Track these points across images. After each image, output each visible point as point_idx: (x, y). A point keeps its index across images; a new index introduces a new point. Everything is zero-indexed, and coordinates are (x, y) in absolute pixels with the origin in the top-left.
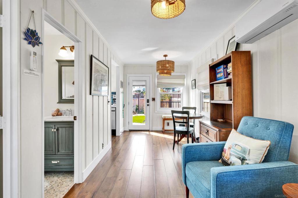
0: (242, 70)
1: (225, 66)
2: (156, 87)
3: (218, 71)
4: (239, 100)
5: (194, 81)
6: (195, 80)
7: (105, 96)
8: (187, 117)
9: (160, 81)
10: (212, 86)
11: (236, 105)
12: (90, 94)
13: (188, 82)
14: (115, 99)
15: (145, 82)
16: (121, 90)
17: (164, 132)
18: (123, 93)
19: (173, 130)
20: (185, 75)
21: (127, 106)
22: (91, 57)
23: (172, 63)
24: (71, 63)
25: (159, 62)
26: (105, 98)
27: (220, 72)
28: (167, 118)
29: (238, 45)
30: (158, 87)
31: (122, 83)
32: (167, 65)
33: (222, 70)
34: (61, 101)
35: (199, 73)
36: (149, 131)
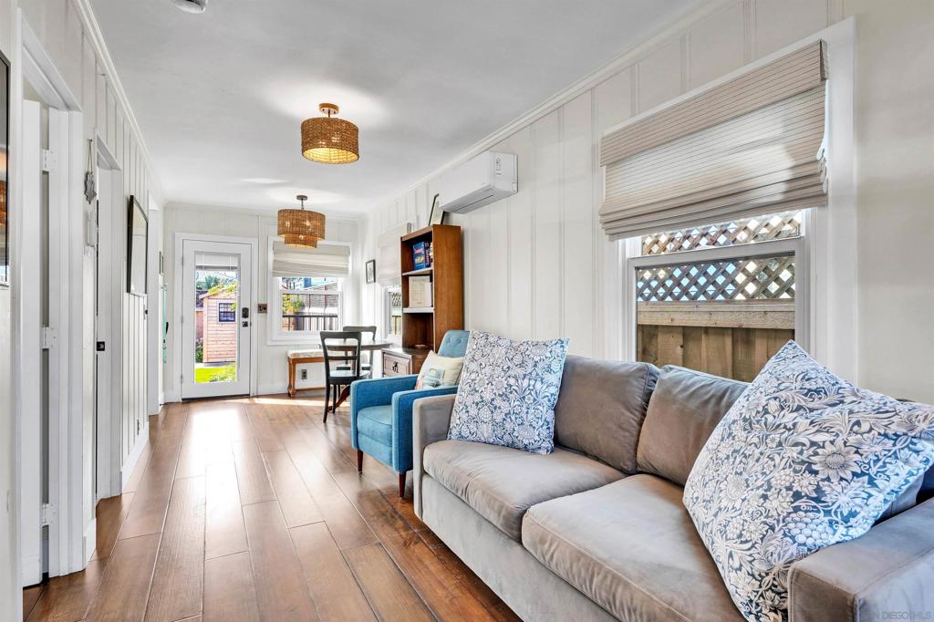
0: (447, 257)
1: (427, 244)
2: (270, 275)
3: (417, 252)
4: (444, 305)
5: (372, 263)
6: (374, 261)
8: (356, 347)
9: (282, 258)
10: (405, 280)
11: (438, 314)
12: (128, 290)
13: (358, 264)
15: (236, 259)
17: (292, 394)
19: (323, 389)
20: (348, 247)
21: (176, 327)
22: (131, 201)
23: (318, 218)
25: (284, 214)
27: (419, 255)
28: (302, 357)
29: (445, 215)
30: (275, 274)
32: (308, 223)
33: (421, 250)
35: (383, 249)
36: (247, 396)
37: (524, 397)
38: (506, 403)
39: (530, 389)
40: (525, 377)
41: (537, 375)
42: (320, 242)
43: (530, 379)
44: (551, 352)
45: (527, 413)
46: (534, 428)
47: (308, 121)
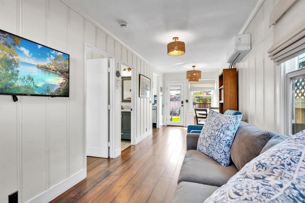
0: (230, 81)
2: (189, 91)
7: (148, 98)
8: (206, 114)
9: (192, 86)
10: (220, 91)
11: (226, 103)
12: (139, 97)
14: (156, 101)
15: (180, 87)
16: (161, 94)
18: (162, 96)
20: (214, 80)
21: (165, 106)
22: (140, 75)
23: (199, 72)
24: (129, 78)
25: (188, 72)
26: (148, 99)
30: (191, 91)
31: (161, 88)
32: (194, 74)
34: (123, 101)
36: (183, 126)
37: (215, 139)
38: (210, 140)
39: (218, 136)
40: (217, 130)
41: (222, 130)
42: (199, 80)
43: (219, 132)
44: (230, 121)
45: (216, 146)
46: (218, 153)
47: (169, 44)
